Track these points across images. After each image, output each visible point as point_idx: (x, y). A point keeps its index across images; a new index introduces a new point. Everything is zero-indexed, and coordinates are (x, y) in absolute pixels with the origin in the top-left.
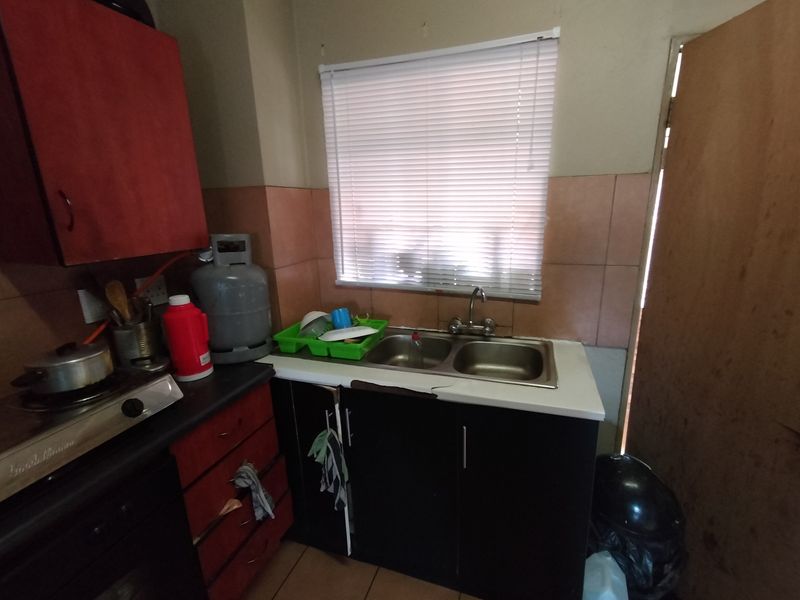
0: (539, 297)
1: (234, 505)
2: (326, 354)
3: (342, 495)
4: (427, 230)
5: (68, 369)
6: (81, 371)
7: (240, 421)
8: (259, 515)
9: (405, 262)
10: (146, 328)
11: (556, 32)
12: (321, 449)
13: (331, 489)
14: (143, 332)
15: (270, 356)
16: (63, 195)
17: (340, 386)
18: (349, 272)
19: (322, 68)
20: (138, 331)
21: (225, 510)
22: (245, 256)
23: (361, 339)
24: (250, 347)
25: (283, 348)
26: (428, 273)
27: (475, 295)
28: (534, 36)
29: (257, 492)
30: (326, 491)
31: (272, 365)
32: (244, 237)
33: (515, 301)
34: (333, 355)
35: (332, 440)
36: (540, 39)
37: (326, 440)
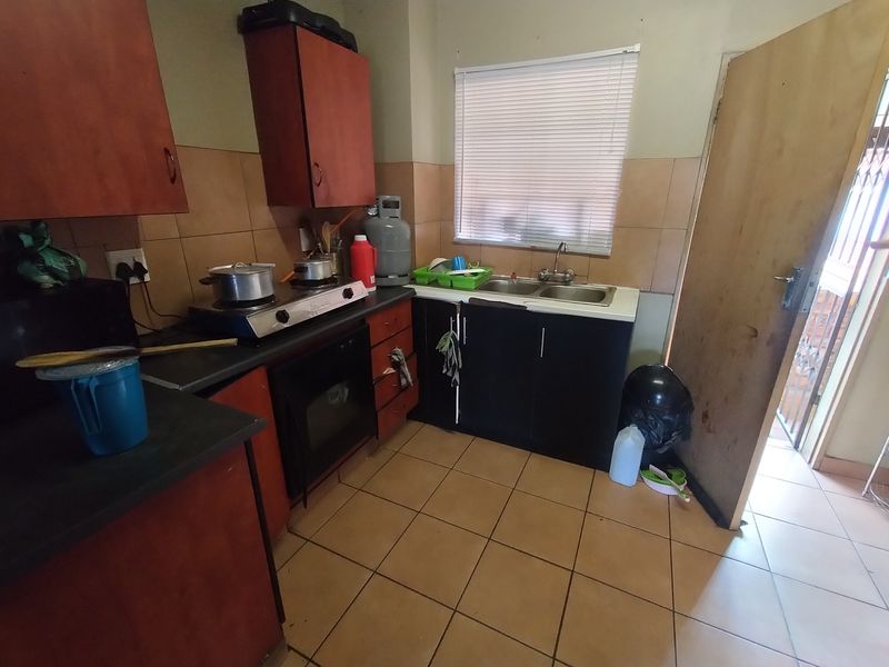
0: (609, 252)
1: (391, 371)
3: (457, 377)
4: (528, 198)
5: (314, 267)
6: (320, 269)
7: (396, 319)
8: (404, 382)
9: (508, 224)
10: (336, 257)
11: (637, 48)
12: (445, 345)
13: (449, 374)
15: (412, 284)
16: (317, 165)
17: (462, 302)
18: (464, 232)
19: (457, 70)
20: (332, 258)
21: (386, 372)
22: (397, 212)
23: (475, 274)
24: (398, 276)
25: (419, 281)
26: (526, 233)
27: (561, 250)
28: (620, 50)
29: (404, 366)
30: (446, 373)
31: (414, 289)
32: (398, 199)
33: (590, 255)
34: (454, 285)
35: (454, 337)
36: (626, 52)
37: (449, 338)
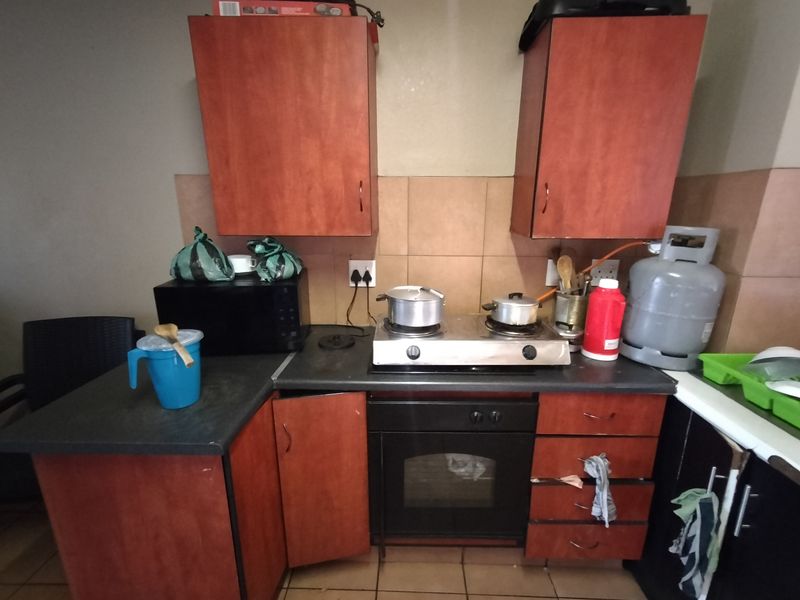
1: (577, 482)
2: (766, 406)
5: (510, 309)
7: (613, 415)
8: (596, 512)
10: (579, 301)
12: (687, 506)
13: (683, 560)
14: (576, 303)
15: (686, 373)
17: (751, 451)
20: (572, 302)
21: (565, 479)
24: (663, 354)
25: (707, 372)
29: (601, 490)
30: (676, 556)
31: (677, 382)
32: (707, 232)
34: (777, 411)
37: (698, 501)
